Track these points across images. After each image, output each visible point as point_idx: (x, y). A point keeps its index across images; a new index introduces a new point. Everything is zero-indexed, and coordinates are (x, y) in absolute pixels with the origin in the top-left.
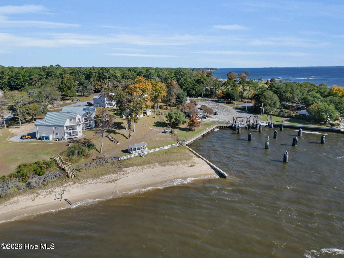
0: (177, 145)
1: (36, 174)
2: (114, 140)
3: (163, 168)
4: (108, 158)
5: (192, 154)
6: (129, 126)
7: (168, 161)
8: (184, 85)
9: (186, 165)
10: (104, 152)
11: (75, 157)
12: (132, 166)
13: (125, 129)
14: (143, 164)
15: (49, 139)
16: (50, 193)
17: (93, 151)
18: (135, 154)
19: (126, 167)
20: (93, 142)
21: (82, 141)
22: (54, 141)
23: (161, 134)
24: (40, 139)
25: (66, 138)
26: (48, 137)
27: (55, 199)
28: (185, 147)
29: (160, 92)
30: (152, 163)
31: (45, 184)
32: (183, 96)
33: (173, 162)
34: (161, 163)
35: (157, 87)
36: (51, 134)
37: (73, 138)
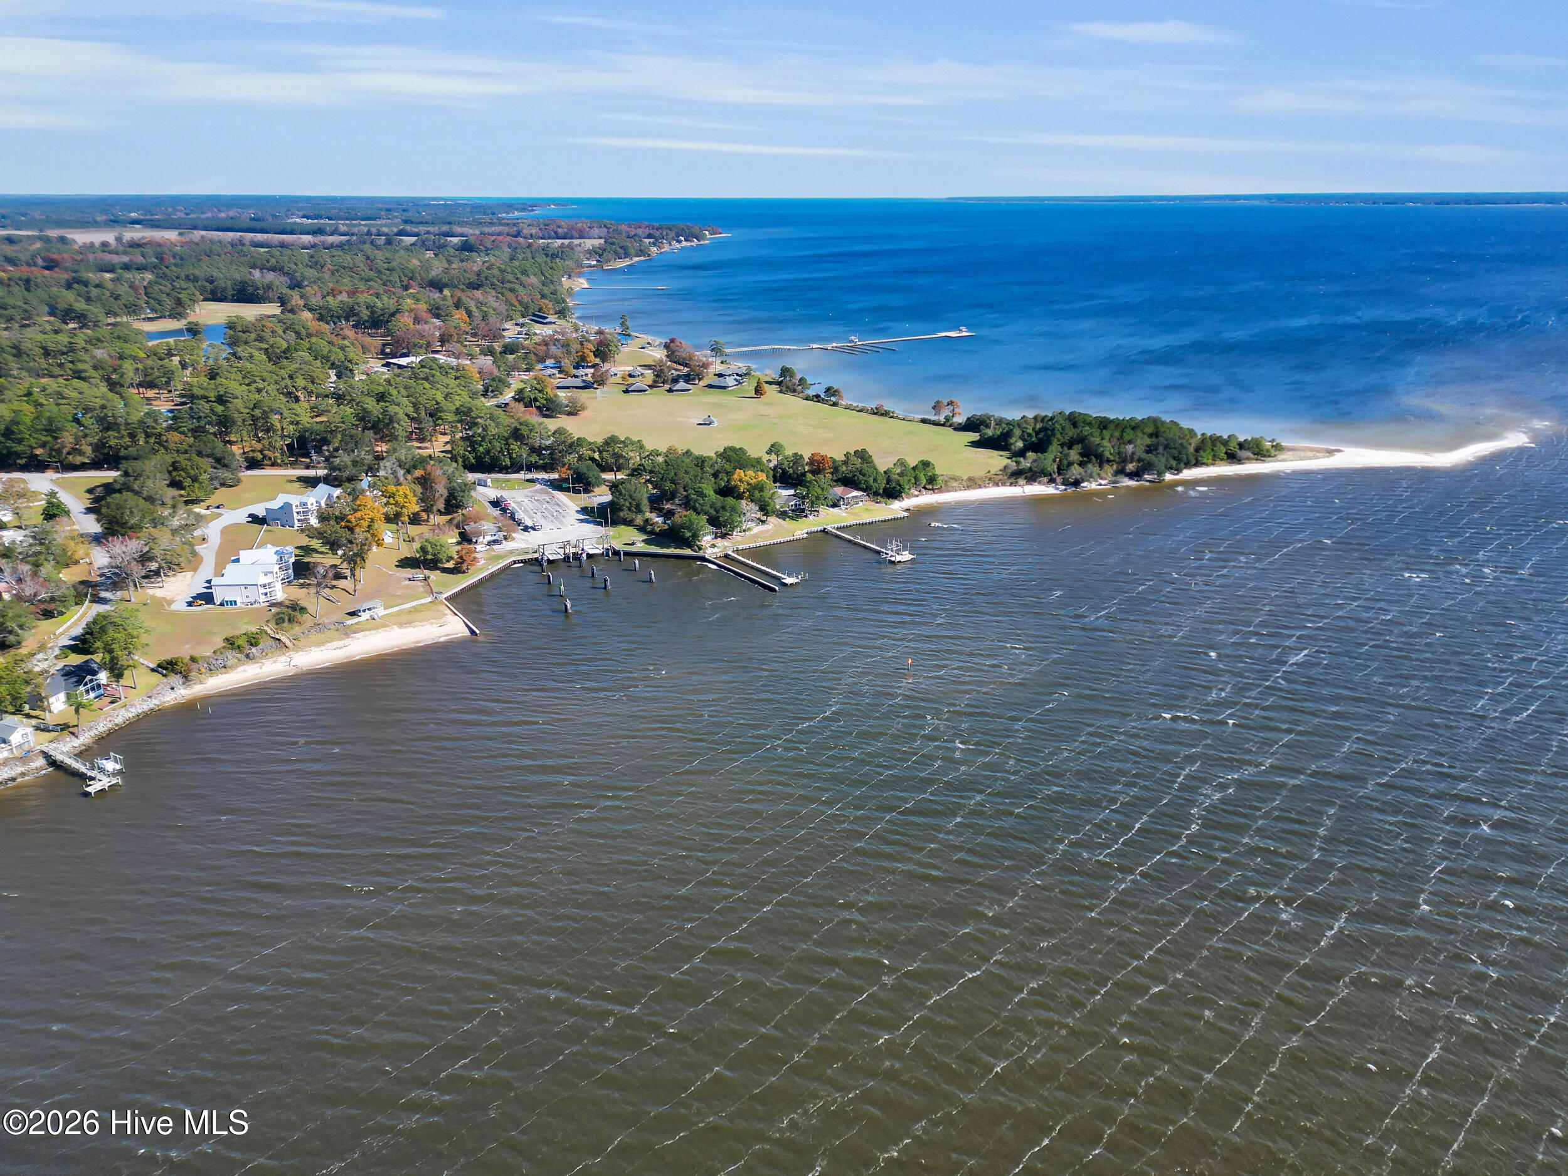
0: (430, 599)
1: (252, 645)
2: (331, 598)
3: (403, 631)
4: (330, 624)
5: (448, 611)
6: (353, 574)
7: (410, 623)
8: (481, 445)
9: (435, 625)
10: (321, 617)
11: (286, 624)
12: (363, 631)
13: (346, 578)
14: (377, 628)
15: (236, 604)
16: (275, 662)
17: (306, 616)
18: (365, 616)
19: (355, 633)
20: (303, 603)
21: (287, 603)
22: (243, 606)
23: (407, 582)
24: (222, 604)
25: (261, 601)
26: (235, 602)
28: (441, 602)
29: (404, 506)
30: (389, 626)
31: (265, 654)
32: (461, 494)
33: (416, 624)
34: (401, 625)
35: (397, 498)
36: (239, 597)
37: (271, 600)
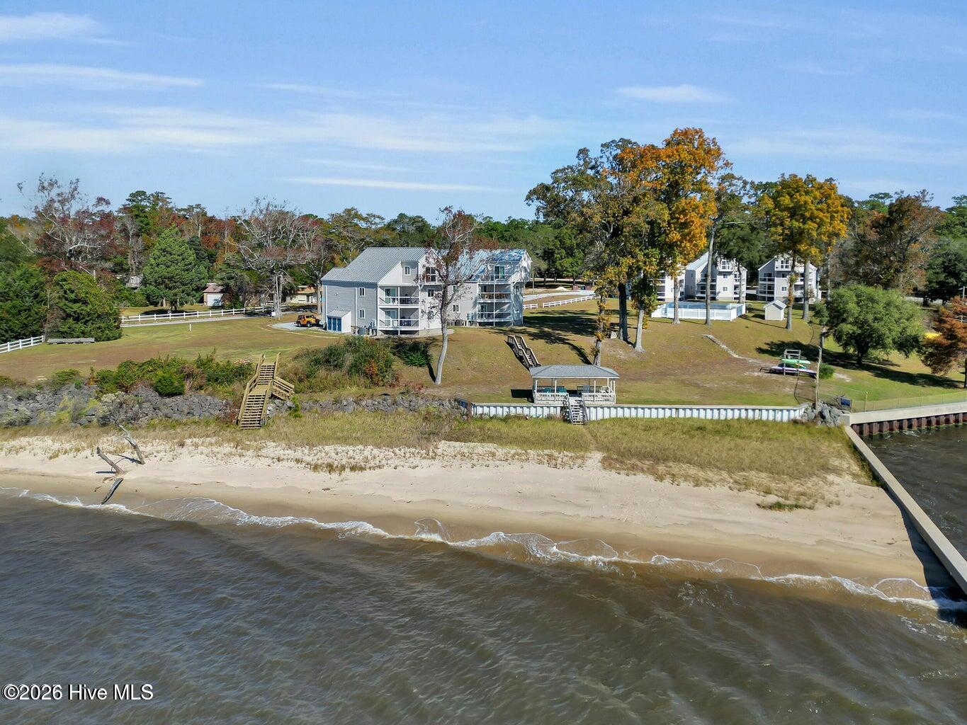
2: (524, 355)
3: (615, 479)
15: (340, 328)
17: (413, 372)
19: (456, 439)
25: (381, 327)
26: (339, 319)
27: (98, 473)
36: (350, 313)
37: (402, 332)
